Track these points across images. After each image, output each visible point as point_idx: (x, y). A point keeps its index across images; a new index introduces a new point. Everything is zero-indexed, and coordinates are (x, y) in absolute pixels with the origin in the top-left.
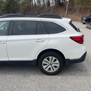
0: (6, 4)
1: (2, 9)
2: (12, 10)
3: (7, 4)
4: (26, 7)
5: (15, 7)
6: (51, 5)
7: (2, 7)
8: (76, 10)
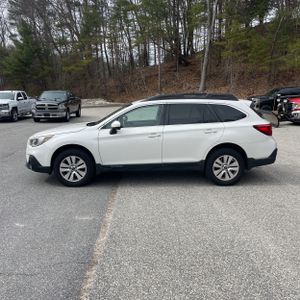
0: (20, 60)
3: (21, 58)
5: (47, 68)
6: (152, 63)
8: (227, 78)
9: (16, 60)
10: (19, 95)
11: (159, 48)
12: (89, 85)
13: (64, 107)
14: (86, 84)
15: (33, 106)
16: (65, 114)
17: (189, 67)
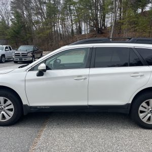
0: (14, 31)
1: (7, 37)
2: (22, 40)
3: (15, 29)
4: (46, 35)
5: (28, 35)
7: (7, 35)
9: (12, 31)
10: (6, 48)
11: (87, 24)
12: (49, 44)
13: (31, 55)
14: (48, 43)
15: (13, 54)
16: (31, 58)
17: (103, 35)
